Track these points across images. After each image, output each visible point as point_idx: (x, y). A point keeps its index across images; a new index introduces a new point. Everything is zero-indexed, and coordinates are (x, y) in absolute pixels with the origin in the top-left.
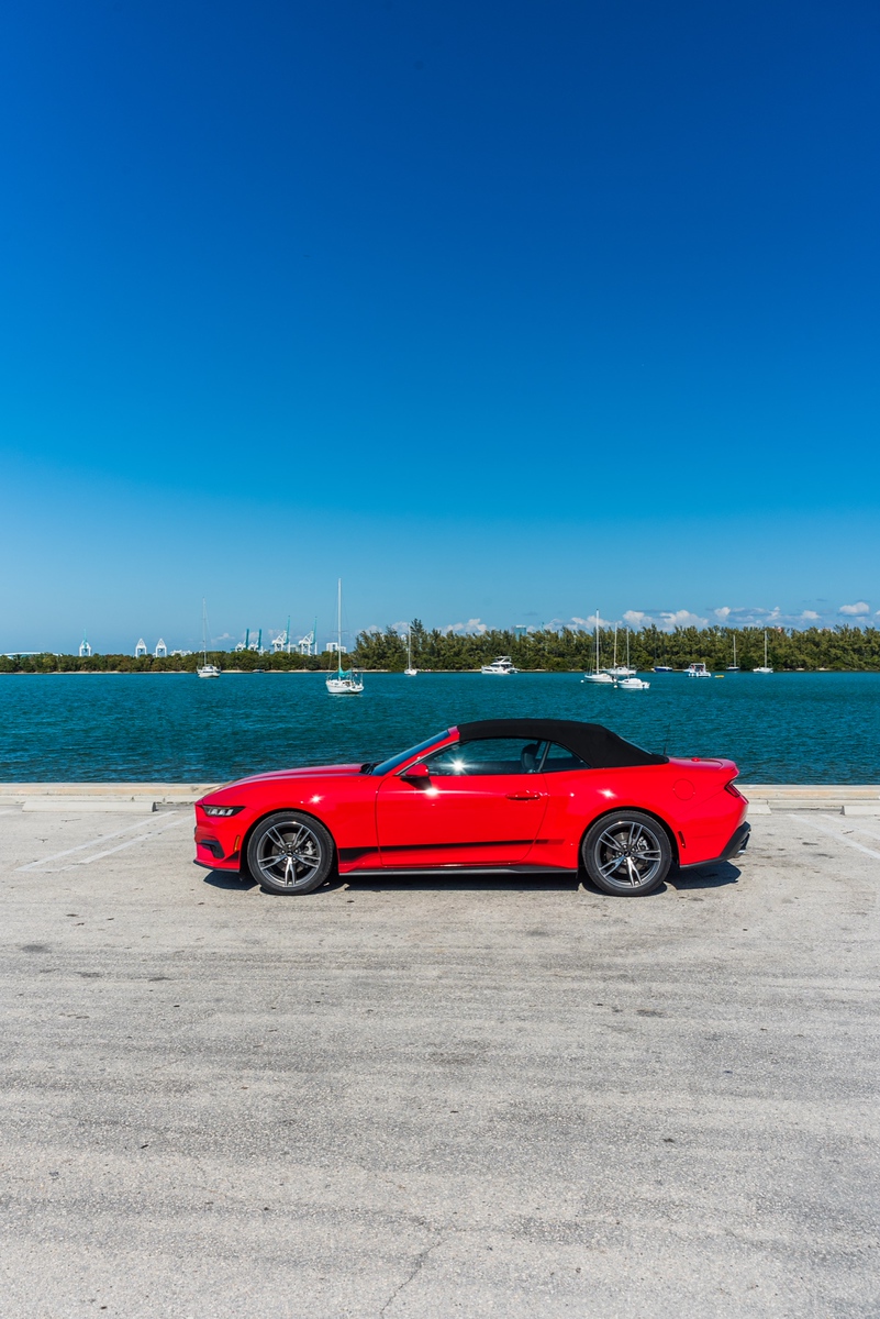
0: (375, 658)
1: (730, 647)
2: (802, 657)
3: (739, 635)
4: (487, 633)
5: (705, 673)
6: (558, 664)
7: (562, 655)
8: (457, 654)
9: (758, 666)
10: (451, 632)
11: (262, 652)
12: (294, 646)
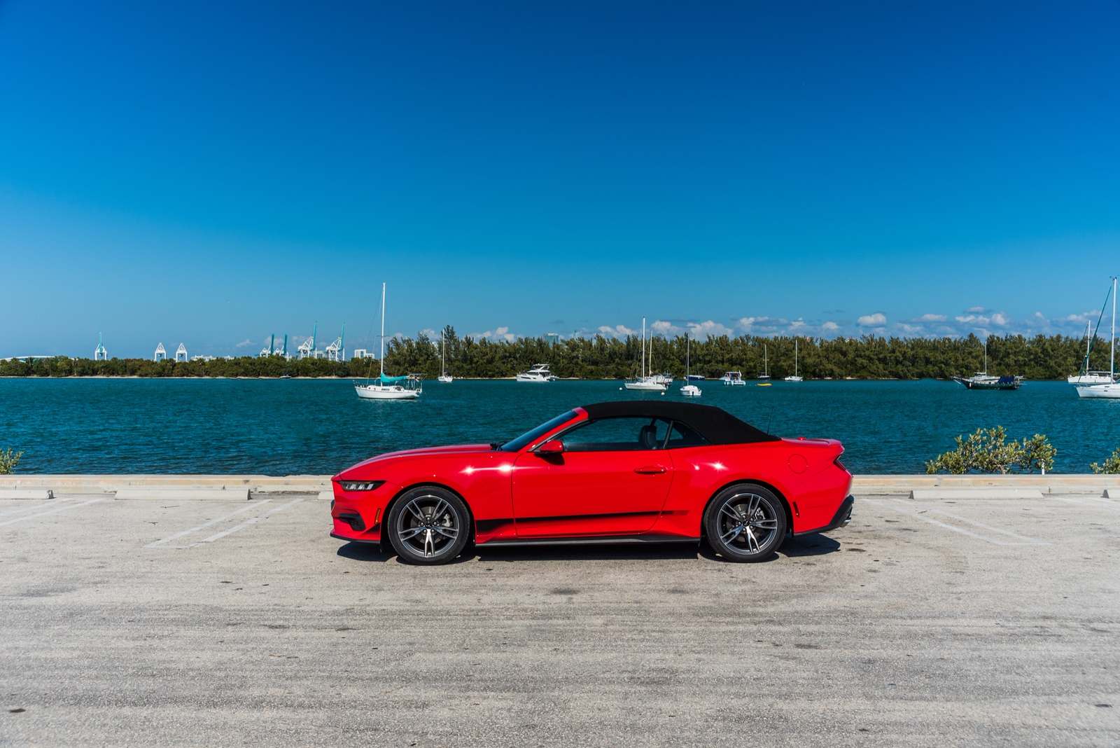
0: (407, 365)
1: (761, 356)
2: (830, 366)
3: (770, 344)
4: (520, 340)
5: (740, 382)
6: (592, 372)
7: (595, 363)
8: (490, 361)
9: (787, 375)
10: (484, 339)
11: (288, 357)
12: (321, 352)
